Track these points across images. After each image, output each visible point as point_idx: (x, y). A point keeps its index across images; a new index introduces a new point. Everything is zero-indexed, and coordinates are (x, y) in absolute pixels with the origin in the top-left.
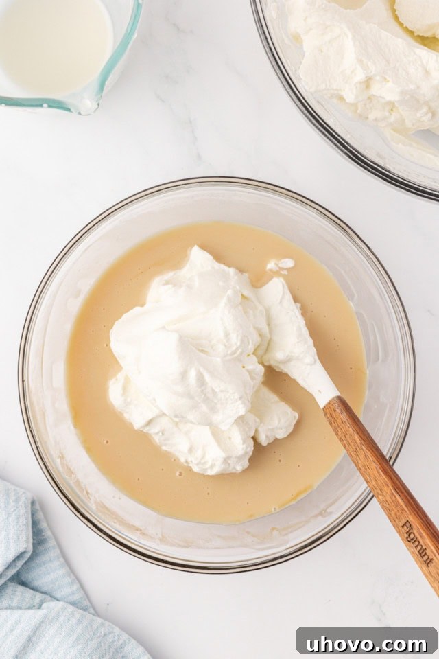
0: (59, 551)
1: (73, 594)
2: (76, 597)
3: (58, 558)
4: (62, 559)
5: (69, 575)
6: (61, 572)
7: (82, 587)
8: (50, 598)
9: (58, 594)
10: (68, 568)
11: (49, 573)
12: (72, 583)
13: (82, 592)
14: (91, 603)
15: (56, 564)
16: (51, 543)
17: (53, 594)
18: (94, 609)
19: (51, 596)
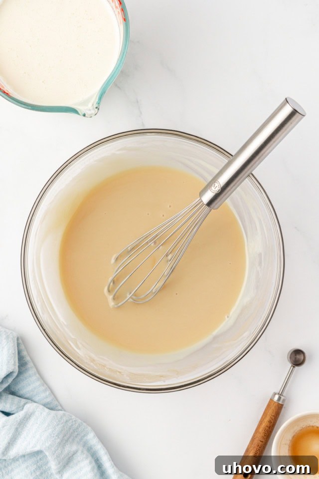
0: (35, 370)
1: (47, 397)
2: (48, 400)
3: (35, 374)
4: (37, 375)
5: (43, 385)
6: (38, 383)
7: (52, 392)
8: (31, 402)
9: (37, 399)
10: (42, 381)
11: (29, 385)
12: (45, 391)
13: (53, 396)
14: (59, 403)
15: (34, 378)
16: (30, 365)
17: (33, 399)
18: (61, 406)
19: (32, 401)
